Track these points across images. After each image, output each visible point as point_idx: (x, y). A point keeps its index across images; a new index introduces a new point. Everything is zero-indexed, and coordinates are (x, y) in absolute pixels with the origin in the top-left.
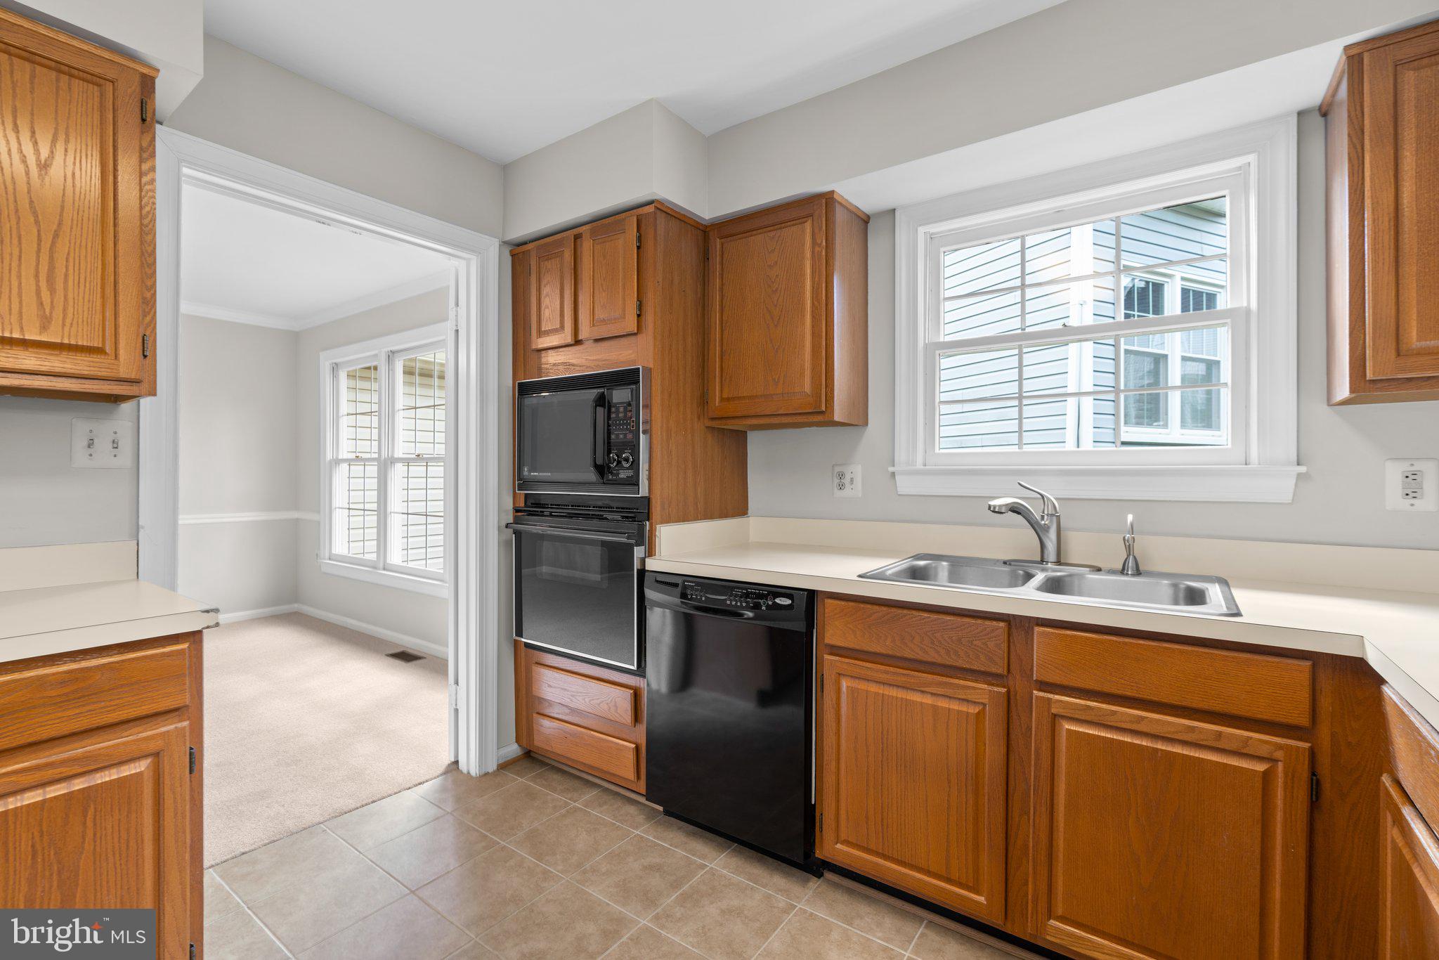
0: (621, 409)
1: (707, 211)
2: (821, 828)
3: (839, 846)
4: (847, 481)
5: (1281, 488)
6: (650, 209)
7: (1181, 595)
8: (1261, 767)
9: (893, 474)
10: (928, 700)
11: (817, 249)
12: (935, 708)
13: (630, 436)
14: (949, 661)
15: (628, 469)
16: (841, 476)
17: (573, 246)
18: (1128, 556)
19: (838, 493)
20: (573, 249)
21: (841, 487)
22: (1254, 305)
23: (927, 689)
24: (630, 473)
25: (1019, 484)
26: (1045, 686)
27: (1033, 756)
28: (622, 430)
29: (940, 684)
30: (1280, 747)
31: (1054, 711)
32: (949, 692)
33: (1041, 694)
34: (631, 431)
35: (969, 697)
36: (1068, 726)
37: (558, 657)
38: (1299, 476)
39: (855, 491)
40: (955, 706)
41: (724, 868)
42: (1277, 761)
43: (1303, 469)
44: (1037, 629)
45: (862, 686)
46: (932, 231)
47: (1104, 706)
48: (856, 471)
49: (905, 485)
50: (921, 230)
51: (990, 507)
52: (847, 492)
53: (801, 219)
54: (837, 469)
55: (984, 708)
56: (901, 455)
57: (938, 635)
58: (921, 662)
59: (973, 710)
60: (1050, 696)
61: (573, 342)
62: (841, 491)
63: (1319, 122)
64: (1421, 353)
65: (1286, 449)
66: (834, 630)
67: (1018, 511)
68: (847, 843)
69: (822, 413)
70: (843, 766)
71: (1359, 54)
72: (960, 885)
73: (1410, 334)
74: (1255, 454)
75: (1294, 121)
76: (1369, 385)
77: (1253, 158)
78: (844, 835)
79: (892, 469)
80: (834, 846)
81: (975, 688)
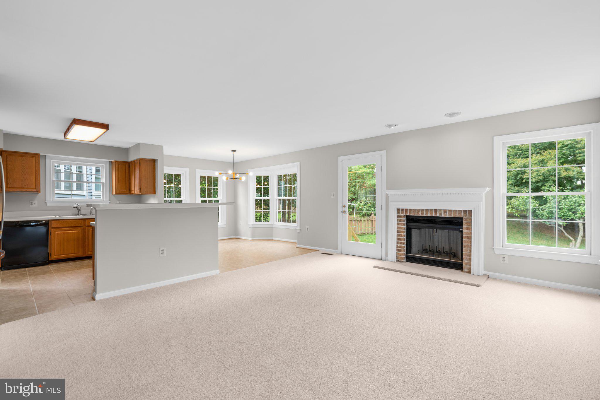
2: (51, 255)
4: (33, 204)
9: (46, 203)
10: (71, 231)
11: (36, 163)
14: (74, 226)
18: (91, 213)
19: (31, 206)
22: (104, 182)
25: (76, 204)
27: (86, 234)
29: (72, 229)
31: (89, 229)
33: (87, 227)
39: (36, 205)
40: (75, 231)
43: (110, 201)
44: (87, 220)
45: (60, 232)
48: (36, 202)
49: (48, 204)
50: (52, 160)
51: (73, 207)
52: (34, 206)
54: (30, 202)
55: (79, 231)
56: (48, 199)
58: (70, 227)
63: (111, 163)
64: (121, 191)
65: (108, 199)
66: (53, 225)
67: (77, 207)
68: (57, 255)
69: (38, 192)
70: (56, 245)
71: (116, 162)
72: (76, 253)
73: (120, 189)
74: (105, 200)
75: (109, 162)
76: (116, 193)
77: (104, 165)
78: (56, 255)
79: (46, 201)
80: (54, 257)
81: (78, 228)
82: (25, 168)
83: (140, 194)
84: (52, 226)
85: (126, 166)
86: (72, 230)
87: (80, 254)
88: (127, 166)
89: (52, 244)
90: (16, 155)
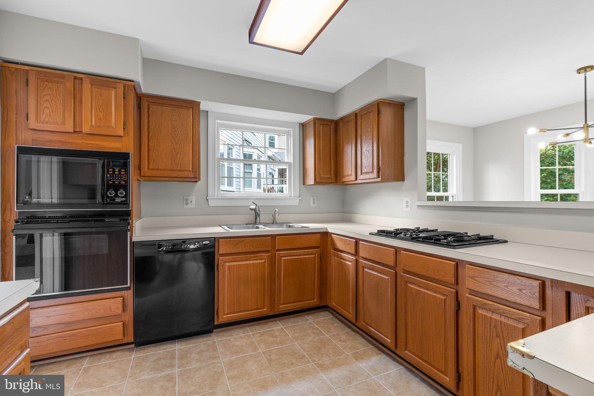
0: (117, 170)
1: (145, 89)
2: (217, 314)
3: (224, 316)
4: (189, 202)
5: (296, 202)
6: (132, 83)
7: (288, 227)
8: (314, 256)
9: (207, 200)
10: (251, 262)
11: (195, 120)
12: (254, 263)
13: (123, 183)
14: (257, 250)
15: (121, 197)
16: (187, 200)
17: (73, 82)
18: (274, 220)
19: (185, 206)
20: (73, 83)
21: (187, 204)
22: (292, 162)
23: (252, 259)
24: (124, 199)
25: (253, 202)
26: (279, 250)
27: (276, 268)
28: (118, 179)
29: (255, 257)
30: (317, 251)
31: (281, 256)
32: (257, 258)
33: (278, 252)
34: (123, 181)
35: (263, 258)
36: (283, 258)
37: (55, 299)
38: (300, 200)
39: (193, 205)
40: (258, 261)
42: (315, 254)
43: (300, 198)
44: (277, 237)
45: (232, 264)
46: (218, 122)
47: (290, 252)
48: (193, 198)
49: (211, 203)
50: (217, 121)
51: (251, 208)
52: (190, 206)
53: (189, 108)
54: (185, 198)
55: (265, 261)
56: (210, 193)
57: (254, 244)
58: (250, 252)
59: (263, 261)
60: (280, 252)
61: (73, 131)
62: (187, 206)
63: (302, 126)
64: (323, 178)
65: (298, 194)
66: (222, 249)
67: (255, 210)
68: (228, 314)
69: (196, 178)
70: (226, 290)
71: (315, 120)
72: (260, 309)
73: (322, 174)
74: (292, 195)
75: (298, 125)
76: (317, 182)
77: (292, 129)
78: (226, 312)
79: (207, 198)
80: (223, 317)
81: (263, 255)
82: (177, 131)
83: (379, 179)
84: (220, 252)
85: (330, 128)
86: (252, 260)
87: (265, 311)
88: (332, 128)
89: (220, 290)
90: (163, 104)
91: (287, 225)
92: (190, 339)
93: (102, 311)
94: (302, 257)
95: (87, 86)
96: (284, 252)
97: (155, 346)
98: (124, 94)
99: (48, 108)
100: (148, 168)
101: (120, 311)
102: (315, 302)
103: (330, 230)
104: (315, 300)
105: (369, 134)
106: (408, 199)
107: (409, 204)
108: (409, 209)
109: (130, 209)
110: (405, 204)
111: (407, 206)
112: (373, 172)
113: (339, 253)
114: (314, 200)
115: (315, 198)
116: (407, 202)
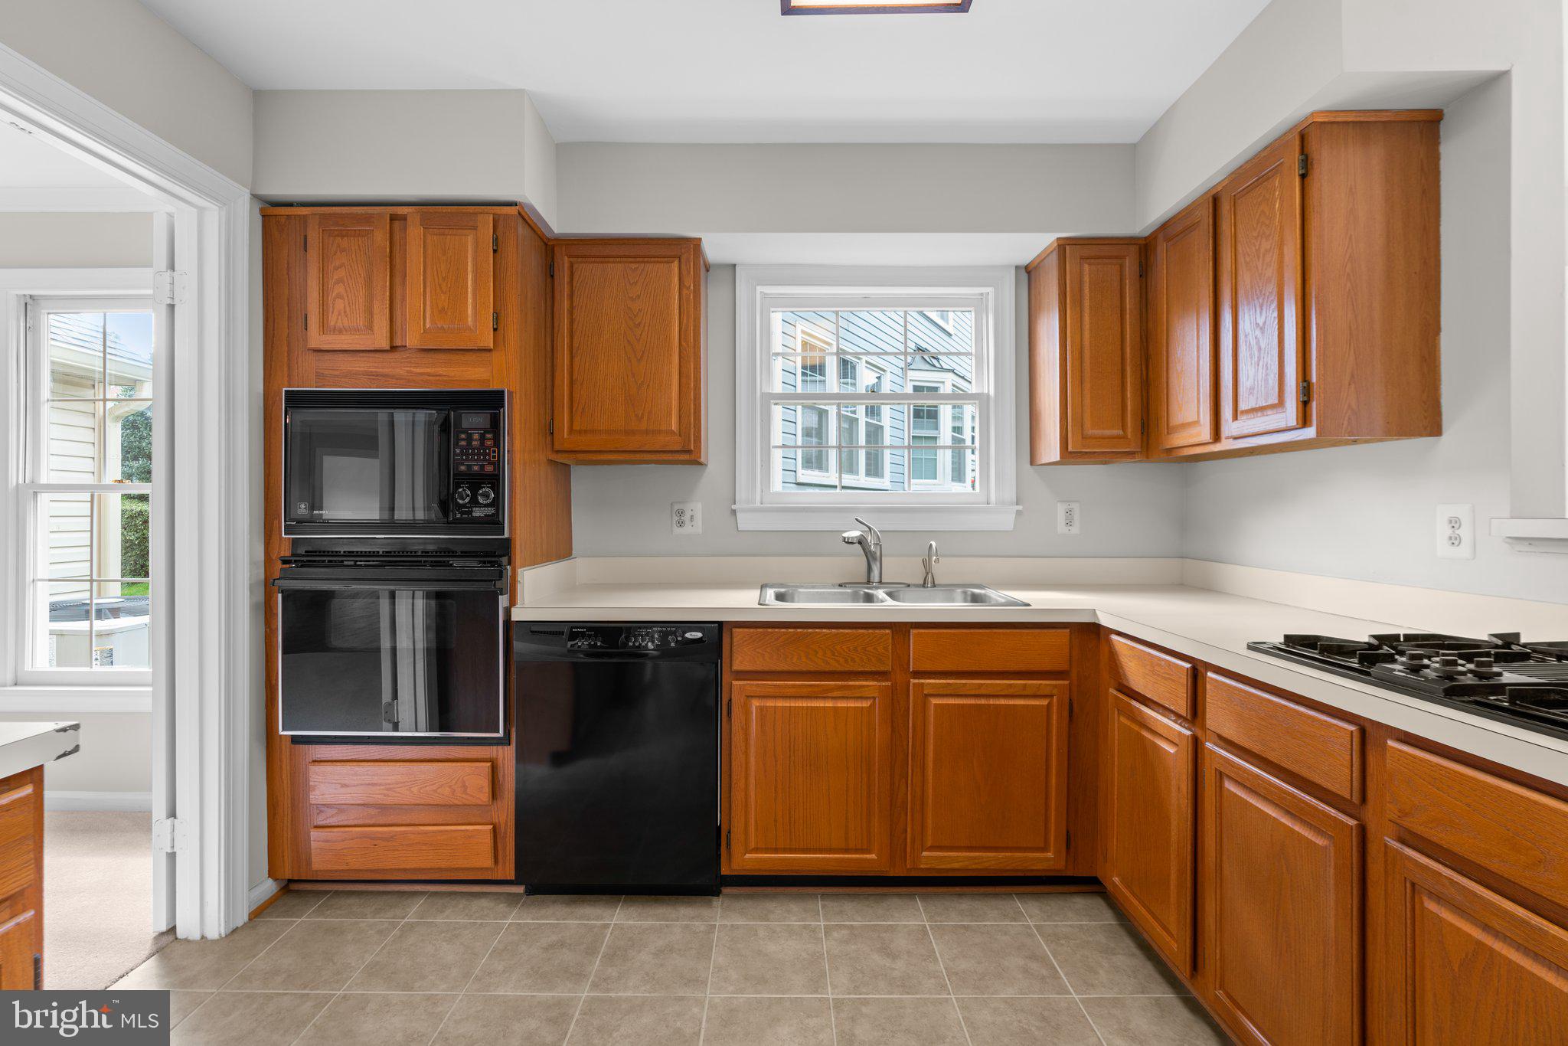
0: (476, 436)
1: (559, 222)
2: (729, 845)
3: (748, 856)
4: (686, 518)
5: (1006, 520)
6: (513, 211)
7: (969, 598)
8: (1045, 702)
9: (734, 512)
10: (829, 704)
11: (685, 292)
12: (835, 709)
13: (489, 468)
14: (847, 668)
15: (486, 506)
16: (681, 513)
17: (388, 228)
18: (927, 574)
19: (678, 530)
20: (388, 231)
21: (681, 524)
22: (992, 393)
23: (829, 695)
24: (491, 511)
25: (857, 520)
26: (918, 674)
27: (910, 731)
28: (478, 460)
29: (839, 688)
30: (1055, 686)
31: (926, 692)
32: (847, 693)
33: (916, 681)
34: (490, 463)
35: (863, 695)
36: (935, 701)
38: (1019, 513)
39: (695, 528)
40: (852, 704)
41: (628, 919)
42: (1052, 696)
43: (1020, 508)
44: (913, 632)
45: (770, 703)
46: (766, 291)
47: (958, 681)
48: (696, 508)
49: (745, 522)
50: (759, 289)
51: (844, 538)
52: (687, 529)
53: (668, 259)
54: (676, 507)
55: (874, 702)
56: (741, 495)
57: (838, 647)
58: (825, 673)
59: (866, 704)
60: (922, 681)
61: (388, 348)
62: (681, 528)
63: (1025, 276)
64: (1092, 437)
65: (1010, 494)
66: (741, 656)
67: (861, 542)
68: (756, 850)
69: (689, 452)
70: (752, 781)
71: (1064, 246)
72: (856, 851)
73: (1088, 424)
74: (993, 498)
75: (1013, 271)
76: (1069, 455)
77: (990, 290)
78: (753, 845)
79: (733, 507)
80: (745, 857)
81: (868, 686)
82: (639, 324)
83: (1310, 433)
84: (735, 667)
85: (1122, 266)
86: (833, 698)
87: (870, 859)
88: (1130, 265)
89: (734, 777)
90: (605, 258)
91: (965, 593)
92: (656, 901)
93: (447, 791)
94: (1002, 702)
95: (415, 232)
96: (937, 681)
97: (568, 904)
98: (496, 241)
99: (342, 298)
100: (571, 430)
101: (484, 796)
102: (1048, 860)
103: (1105, 621)
104: (1050, 855)
105: (1263, 260)
106: (1462, 511)
107: (1465, 532)
108: (1464, 550)
109: (506, 535)
110: (1443, 531)
111: (1455, 541)
112: (1281, 403)
113: (1134, 703)
114: (1069, 512)
115: (1076, 506)
116: (1454, 523)
